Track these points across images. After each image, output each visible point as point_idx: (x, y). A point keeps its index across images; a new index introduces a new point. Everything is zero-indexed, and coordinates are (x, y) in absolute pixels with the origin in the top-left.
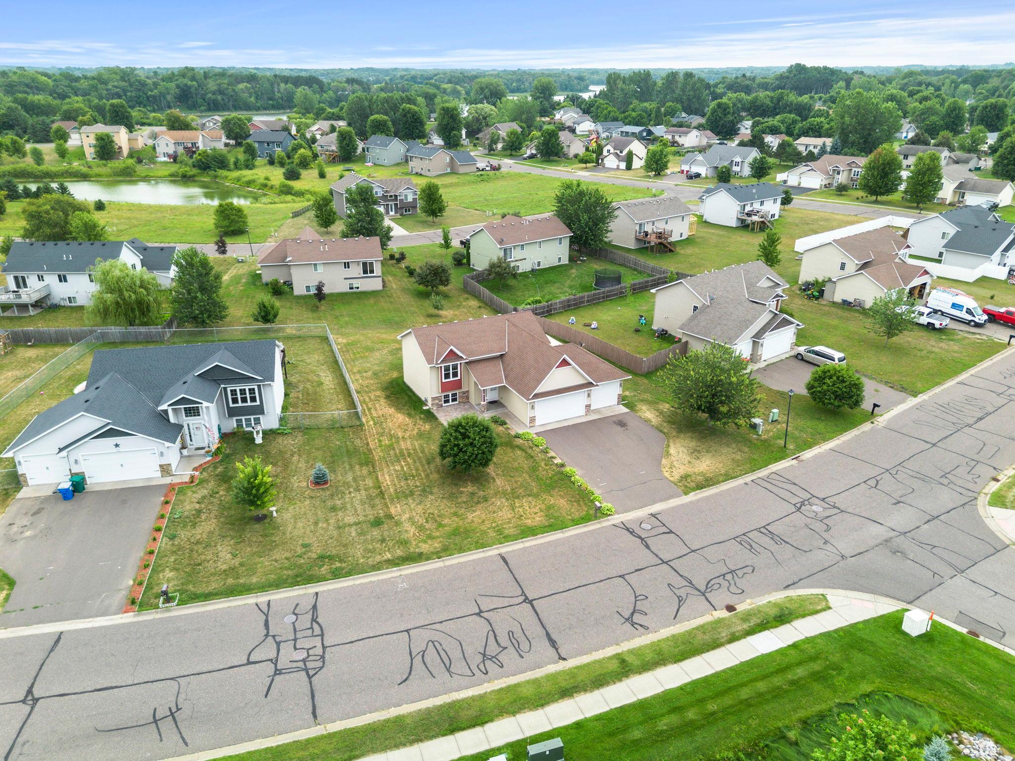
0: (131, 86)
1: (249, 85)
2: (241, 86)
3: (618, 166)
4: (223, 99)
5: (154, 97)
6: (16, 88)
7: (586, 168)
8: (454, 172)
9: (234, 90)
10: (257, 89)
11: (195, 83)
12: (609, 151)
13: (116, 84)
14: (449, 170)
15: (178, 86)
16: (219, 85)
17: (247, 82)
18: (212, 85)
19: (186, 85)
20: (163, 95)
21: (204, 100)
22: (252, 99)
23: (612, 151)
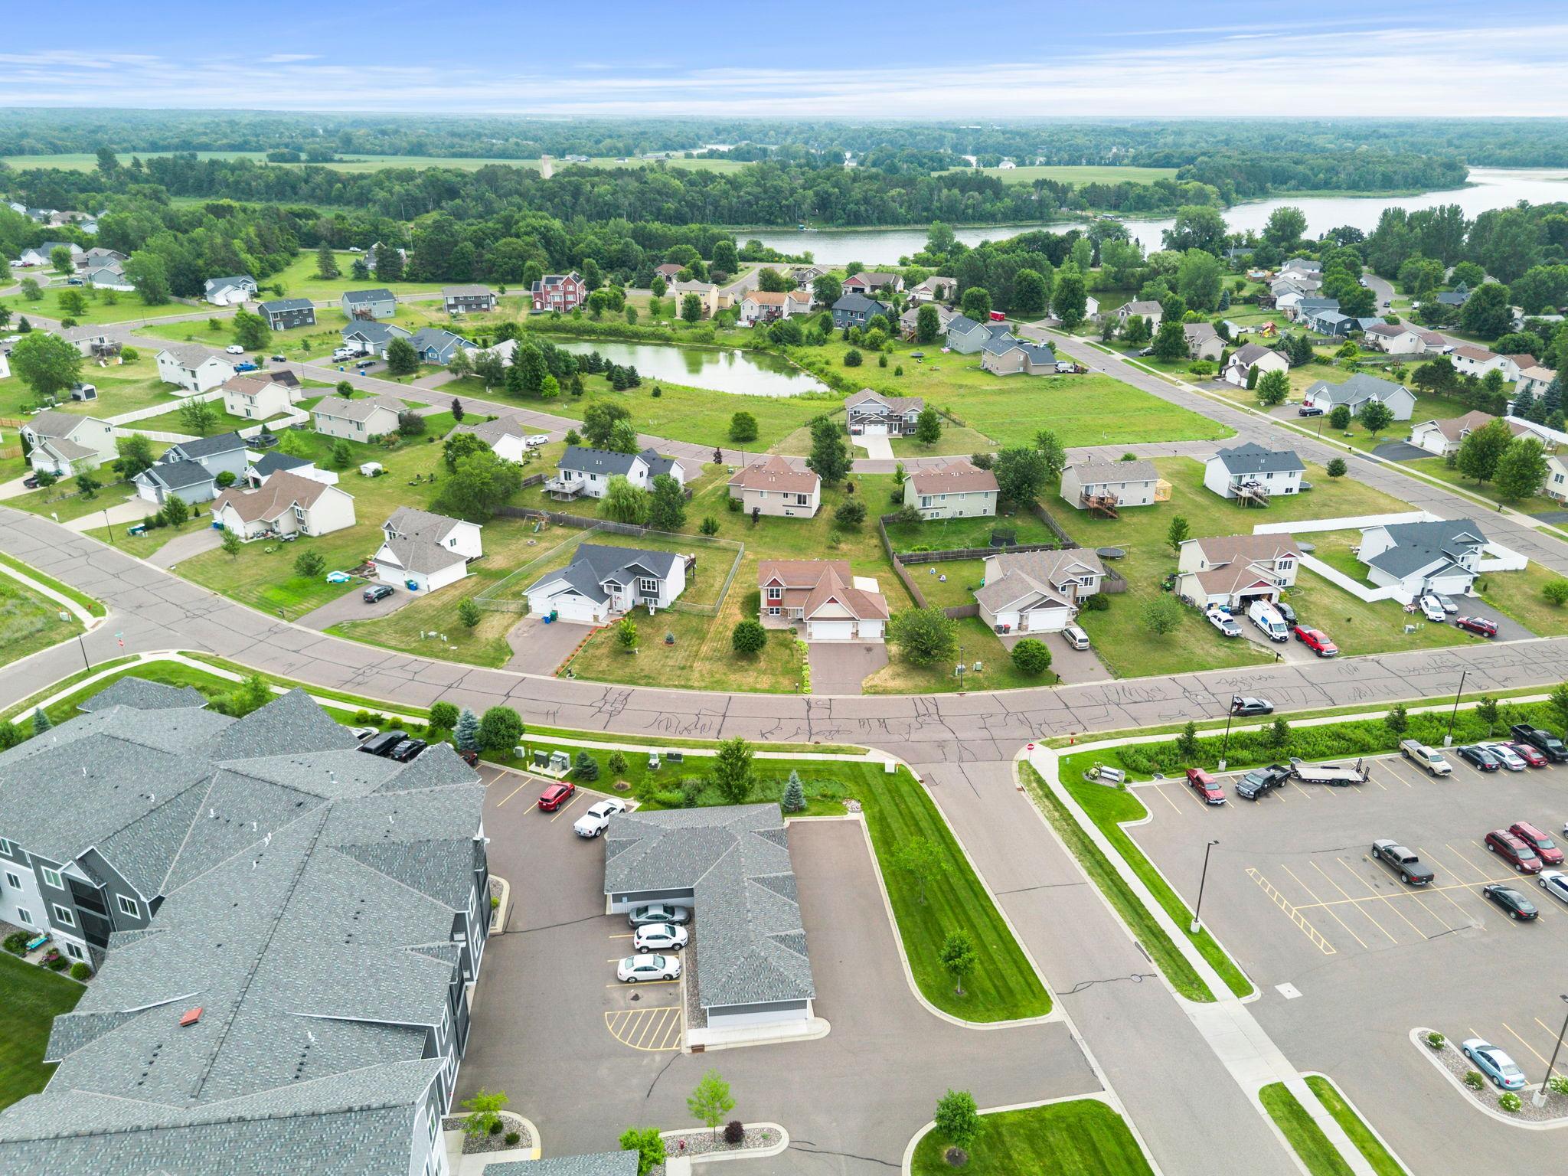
0: (765, 192)
1: (903, 191)
2: (893, 192)
3: (1239, 382)
4: (867, 211)
5: (788, 207)
6: (647, 195)
7: (1200, 380)
8: (1026, 373)
9: (882, 199)
10: (912, 196)
11: (837, 190)
12: (1234, 361)
13: (749, 189)
14: (1021, 370)
15: (817, 194)
16: (866, 192)
17: (903, 187)
18: (857, 192)
19: (826, 192)
20: (798, 204)
21: (844, 210)
22: (903, 211)
23: (1238, 363)
